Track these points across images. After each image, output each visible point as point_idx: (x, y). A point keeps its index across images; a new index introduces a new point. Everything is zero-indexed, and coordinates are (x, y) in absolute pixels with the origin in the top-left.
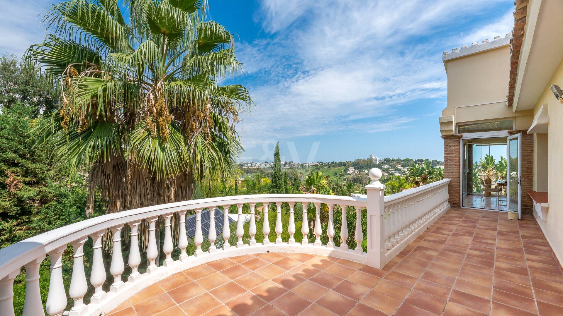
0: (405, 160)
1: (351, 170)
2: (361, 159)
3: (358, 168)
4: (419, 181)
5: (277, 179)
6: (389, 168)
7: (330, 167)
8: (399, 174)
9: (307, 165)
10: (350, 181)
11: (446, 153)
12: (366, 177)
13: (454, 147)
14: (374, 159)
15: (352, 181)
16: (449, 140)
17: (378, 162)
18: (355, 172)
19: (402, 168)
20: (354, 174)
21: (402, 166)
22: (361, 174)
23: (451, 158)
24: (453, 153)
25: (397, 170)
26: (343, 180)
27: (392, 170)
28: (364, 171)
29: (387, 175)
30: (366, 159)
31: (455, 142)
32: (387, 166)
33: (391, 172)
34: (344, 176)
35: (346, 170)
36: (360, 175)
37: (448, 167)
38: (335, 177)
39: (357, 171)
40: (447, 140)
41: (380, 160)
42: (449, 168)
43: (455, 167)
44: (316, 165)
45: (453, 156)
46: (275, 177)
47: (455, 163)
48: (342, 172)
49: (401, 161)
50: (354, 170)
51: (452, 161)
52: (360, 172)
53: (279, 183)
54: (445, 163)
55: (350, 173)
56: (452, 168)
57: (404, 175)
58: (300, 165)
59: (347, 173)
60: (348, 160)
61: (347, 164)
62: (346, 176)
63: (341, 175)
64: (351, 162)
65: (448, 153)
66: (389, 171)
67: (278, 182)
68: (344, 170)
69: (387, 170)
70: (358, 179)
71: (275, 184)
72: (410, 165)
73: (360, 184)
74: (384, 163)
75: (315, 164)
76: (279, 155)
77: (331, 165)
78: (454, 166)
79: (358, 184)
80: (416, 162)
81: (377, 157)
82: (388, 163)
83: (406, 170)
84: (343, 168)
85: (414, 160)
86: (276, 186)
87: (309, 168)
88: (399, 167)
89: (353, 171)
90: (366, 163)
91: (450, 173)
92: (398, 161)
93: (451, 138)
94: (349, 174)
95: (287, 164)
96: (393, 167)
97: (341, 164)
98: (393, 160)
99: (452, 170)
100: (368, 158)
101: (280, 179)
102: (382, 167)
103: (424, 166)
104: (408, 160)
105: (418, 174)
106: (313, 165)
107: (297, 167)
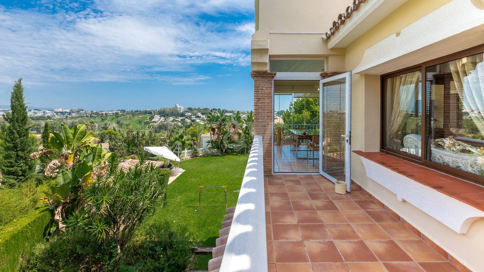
0: (203, 109)
1: (157, 118)
2: (167, 108)
3: (164, 116)
4: (215, 128)
5: (17, 135)
6: (191, 115)
7: (133, 115)
8: (200, 121)
9: (104, 113)
10: (156, 129)
11: (256, 98)
12: (172, 124)
13: (267, 90)
14: (179, 107)
15: (158, 128)
16: (260, 79)
17: (182, 111)
18: (161, 120)
19: (202, 115)
20: (160, 122)
21: (202, 114)
22: (167, 121)
23: (263, 105)
24: (265, 99)
25: (198, 117)
26: (148, 128)
27: (193, 117)
28: (169, 118)
29: (190, 121)
30: (172, 108)
31: (268, 83)
32: (190, 114)
33: (193, 119)
34: (149, 124)
35: (152, 118)
36: (165, 123)
37: (259, 119)
38: (139, 125)
39: (162, 119)
40: (258, 80)
41: (184, 109)
42: (260, 121)
43: (268, 119)
44: (117, 114)
45: (265, 103)
46: (13, 133)
47: (268, 112)
48: (147, 120)
49: (201, 110)
50: (160, 118)
51: (264, 110)
52: (165, 120)
54: (256, 112)
55: (156, 121)
56: (264, 121)
57: (203, 121)
58: (94, 113)
59: (153, 120)
60: (154, 109)
61: (152, 112)
62: (151, 124)
63: (146, 123)
64: (156, 110)
65: (259, 98)
66: (192, 118)
67: (18, 140)
68: (150, 118)
69: (190, 118)
70: (164, 125)
71: (12, 145)
72: (207, 113)
73: (165, 130)
74: (187, 112)
75: (115, 112)
76: (21, 98)
77: (134, 113)
78: (266, 116)
79: (163, 131)
80: (211, 111)
81: (181, 106)
82: (190, 111)
83: (204, 116)
84: (148, 116)
85: (210, 109)
86: (15, 147)
88: (199, 114)
89: (158, 119)
90: (171, 111)
91: (261, 128)
92: (199, 110)
93: (263, 77)
94: (154, 122)
95: (73, 112)
96: (194, 114)
97: (146, 112)
98: (195, 109)
99: (264, 123)
100: (173, 107)
102: (186, 114)
103: (219, 115)
104: (206, 109)
105: (214, 121)
106: (112, 113)
107: (90, 115)
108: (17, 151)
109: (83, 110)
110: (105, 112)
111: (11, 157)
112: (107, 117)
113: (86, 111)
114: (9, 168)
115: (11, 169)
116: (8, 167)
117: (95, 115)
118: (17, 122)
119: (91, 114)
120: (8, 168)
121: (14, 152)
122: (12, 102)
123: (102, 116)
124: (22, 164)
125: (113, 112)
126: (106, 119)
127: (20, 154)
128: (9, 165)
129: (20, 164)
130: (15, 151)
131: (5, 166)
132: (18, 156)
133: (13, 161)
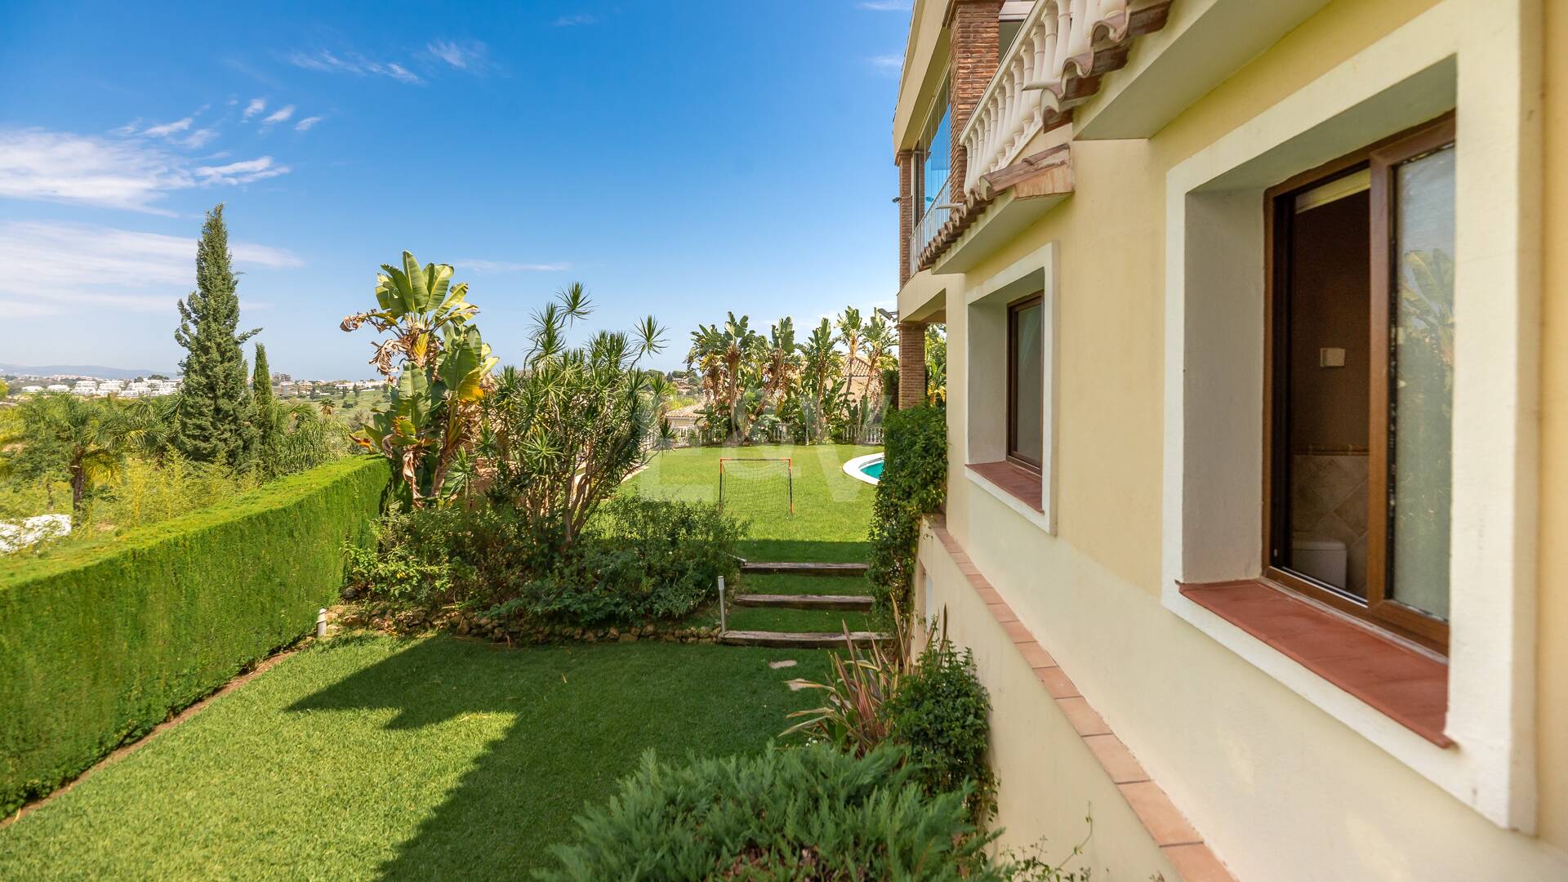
9: (350, 386)
46: (205, 350)
53: (227, 377)
58: (321, 388)
67: (219, 369)
71: (204, 380)
85: (666, 375)
86: (212, 388)
87: (357, 395)
101: (230, 360)
103: (730, 329)
106: (373, 387)
107: (309, 393)
108: (215, 398)
109: (287, 378)
110: (353, 384)
111: (201, 414)
112: (360, 397)
113: (296, 382)
114: (197, 442)
115: (203, 445)
116: (194, 437)
117: (324, 392)
118: (215, 320)
119: (314, 390)
120: (194, 442)
121: (208, 402)
122: (201, 269)
123: (344, 395)
124: (227, 435)
125: (376, 384)
126: (356, 404)
127: (224, 404)
128: (197, 432)
129: (223, 433)
130: (209, 398)
131: (189, 436)
132: (218, 410)
133: (206, 422)
